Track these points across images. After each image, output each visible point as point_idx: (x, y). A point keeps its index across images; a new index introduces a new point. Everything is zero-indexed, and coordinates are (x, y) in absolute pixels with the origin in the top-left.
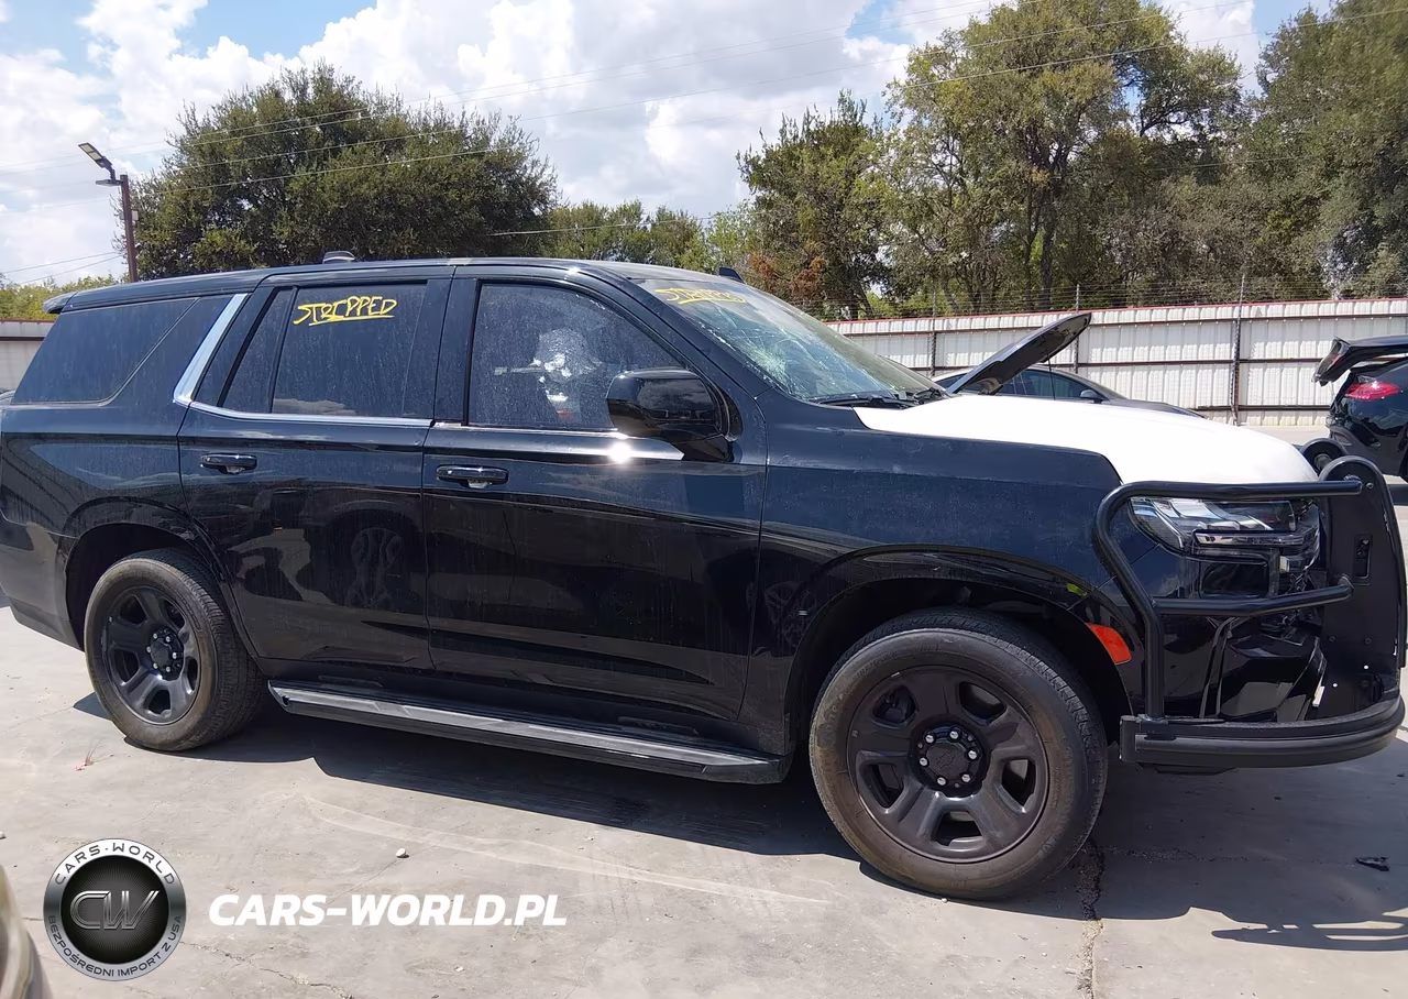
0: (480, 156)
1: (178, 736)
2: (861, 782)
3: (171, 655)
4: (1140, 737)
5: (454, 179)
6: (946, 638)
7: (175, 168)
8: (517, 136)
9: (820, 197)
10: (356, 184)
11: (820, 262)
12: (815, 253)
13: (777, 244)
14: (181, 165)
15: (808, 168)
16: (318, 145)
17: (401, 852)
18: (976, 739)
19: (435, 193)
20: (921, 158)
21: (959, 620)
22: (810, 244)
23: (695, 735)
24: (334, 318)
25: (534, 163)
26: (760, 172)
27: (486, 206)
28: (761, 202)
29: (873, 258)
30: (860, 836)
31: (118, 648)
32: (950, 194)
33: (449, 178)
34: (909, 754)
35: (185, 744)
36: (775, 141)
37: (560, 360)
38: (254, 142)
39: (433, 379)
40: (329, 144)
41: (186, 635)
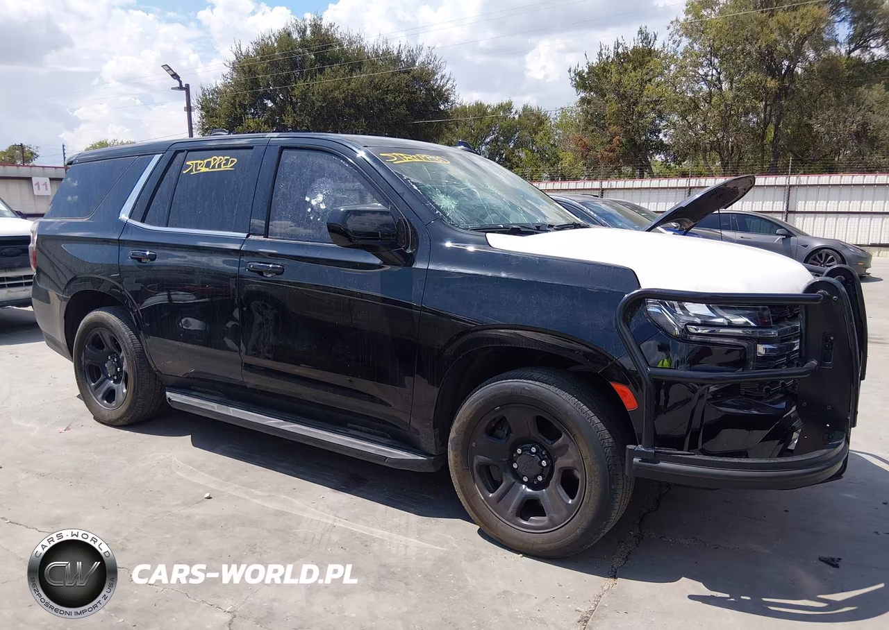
0: (409, 72)
1: (118, 416)
2: (476, 476)
3: (116, 370)
4: (636, 460)
5: (391, 87)
6: (526, 386)
7: (229, 80)
8: (433, 59)
9: (623, 97)
10: (332, 90)
11: (618, 140)
12: (616, 134)
13: (591, 128)
14: (232, 78)
15: (614, 78)
16: (311, 66)
17: (207, 495)
18: (548, 454)
19: (379, 96)
20: (692, 71)
21: (536, 375)
22: (613, 128)
23: (389, 438)
24: (204, 170)
25: (442, 77)
26: (583, 81)
27: (411, 104)
28: (583, 100)
29: (658, 136)
30: (473, 509)
31: (91, 363)
32: (710, 94)
33: (388, 87)
34: (508, 461)
35: (121, 422)
36: (594, 60)
37: (320, 197)
38: (274, 64)
39: (250, 208)
40: (318, 66)
41: (123, 358)
